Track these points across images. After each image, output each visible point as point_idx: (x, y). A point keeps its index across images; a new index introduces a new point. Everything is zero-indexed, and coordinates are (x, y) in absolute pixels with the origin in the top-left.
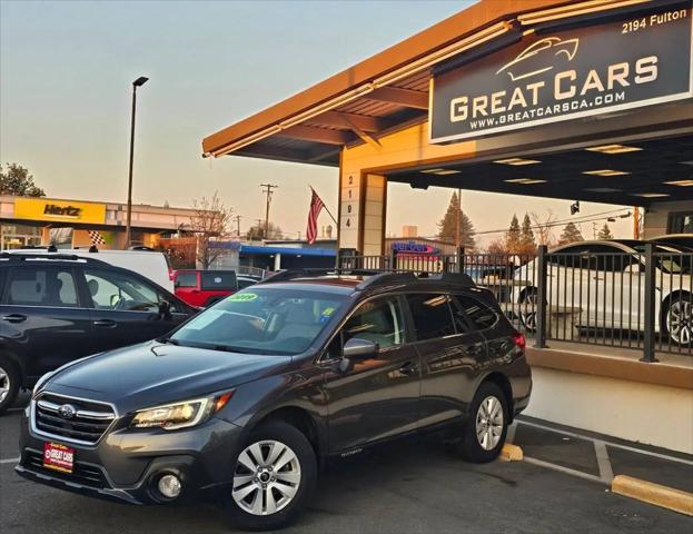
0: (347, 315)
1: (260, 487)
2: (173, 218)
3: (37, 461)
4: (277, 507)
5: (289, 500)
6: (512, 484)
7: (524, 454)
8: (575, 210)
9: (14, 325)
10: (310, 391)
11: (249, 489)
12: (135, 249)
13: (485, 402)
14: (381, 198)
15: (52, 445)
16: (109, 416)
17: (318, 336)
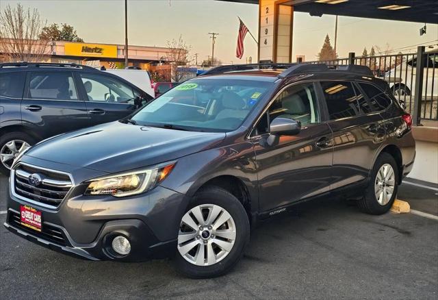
0: (270, 101)
1: (202, 243)
2: (156, 53)
3: (18, 220)
4: (216, 259)
5: (227, 253)
6: (407, 233)
7: (411, 208)
8: (423, 32)
9: (33, 112)
10: (242, 162)
11: (192, 245)
12: (130, 68)
13: (381, 169)
14: (289, 23)
15: (26, 208)
16: (68, 184)
17: (247, 117)
